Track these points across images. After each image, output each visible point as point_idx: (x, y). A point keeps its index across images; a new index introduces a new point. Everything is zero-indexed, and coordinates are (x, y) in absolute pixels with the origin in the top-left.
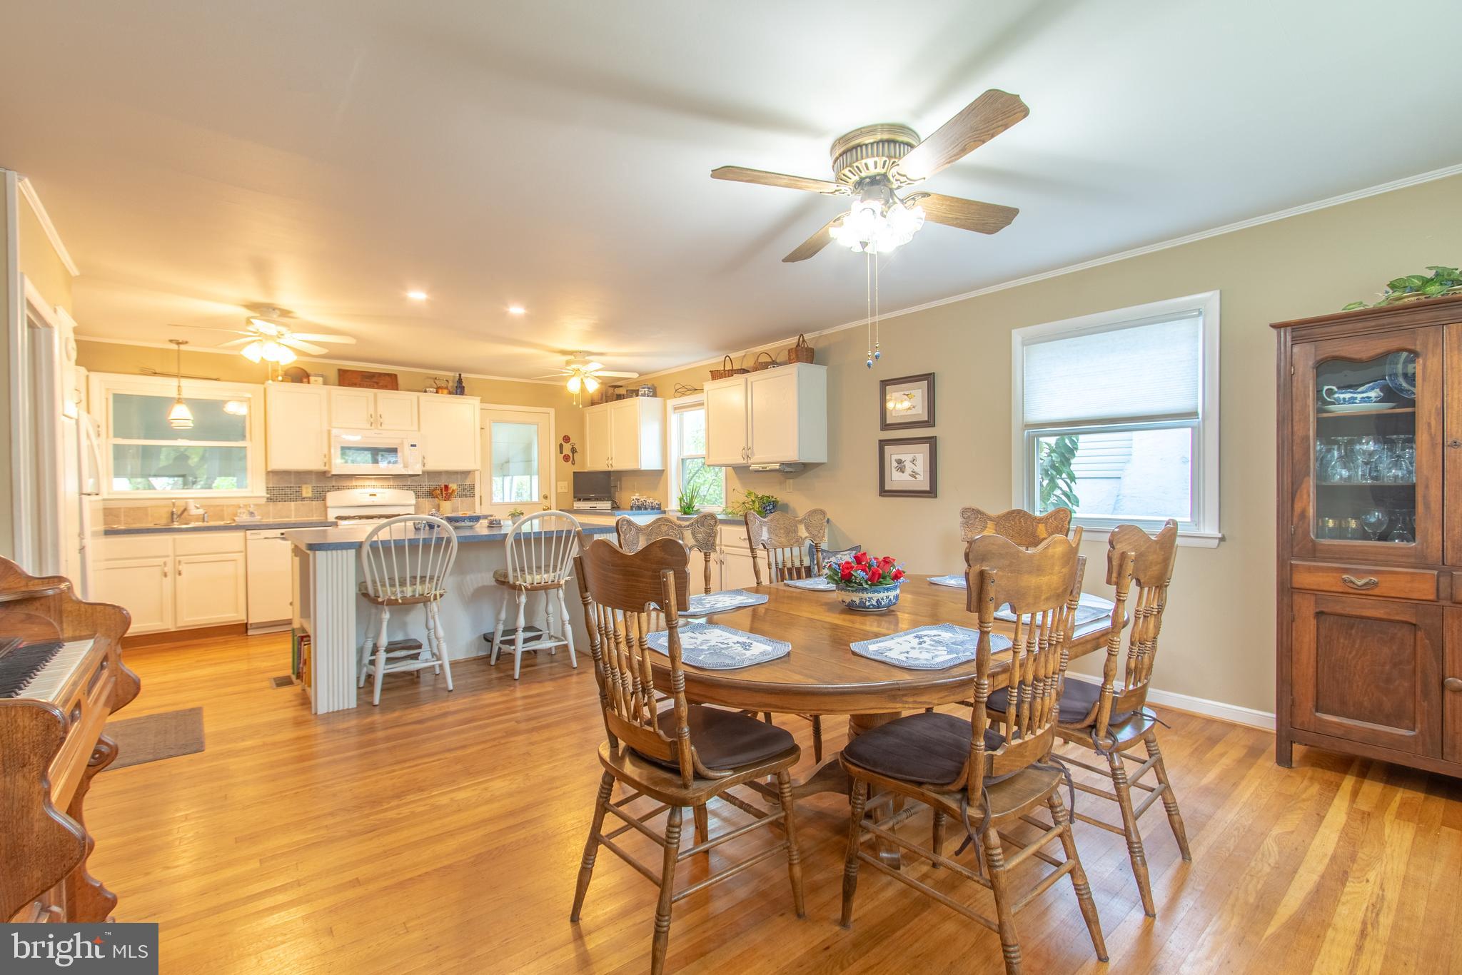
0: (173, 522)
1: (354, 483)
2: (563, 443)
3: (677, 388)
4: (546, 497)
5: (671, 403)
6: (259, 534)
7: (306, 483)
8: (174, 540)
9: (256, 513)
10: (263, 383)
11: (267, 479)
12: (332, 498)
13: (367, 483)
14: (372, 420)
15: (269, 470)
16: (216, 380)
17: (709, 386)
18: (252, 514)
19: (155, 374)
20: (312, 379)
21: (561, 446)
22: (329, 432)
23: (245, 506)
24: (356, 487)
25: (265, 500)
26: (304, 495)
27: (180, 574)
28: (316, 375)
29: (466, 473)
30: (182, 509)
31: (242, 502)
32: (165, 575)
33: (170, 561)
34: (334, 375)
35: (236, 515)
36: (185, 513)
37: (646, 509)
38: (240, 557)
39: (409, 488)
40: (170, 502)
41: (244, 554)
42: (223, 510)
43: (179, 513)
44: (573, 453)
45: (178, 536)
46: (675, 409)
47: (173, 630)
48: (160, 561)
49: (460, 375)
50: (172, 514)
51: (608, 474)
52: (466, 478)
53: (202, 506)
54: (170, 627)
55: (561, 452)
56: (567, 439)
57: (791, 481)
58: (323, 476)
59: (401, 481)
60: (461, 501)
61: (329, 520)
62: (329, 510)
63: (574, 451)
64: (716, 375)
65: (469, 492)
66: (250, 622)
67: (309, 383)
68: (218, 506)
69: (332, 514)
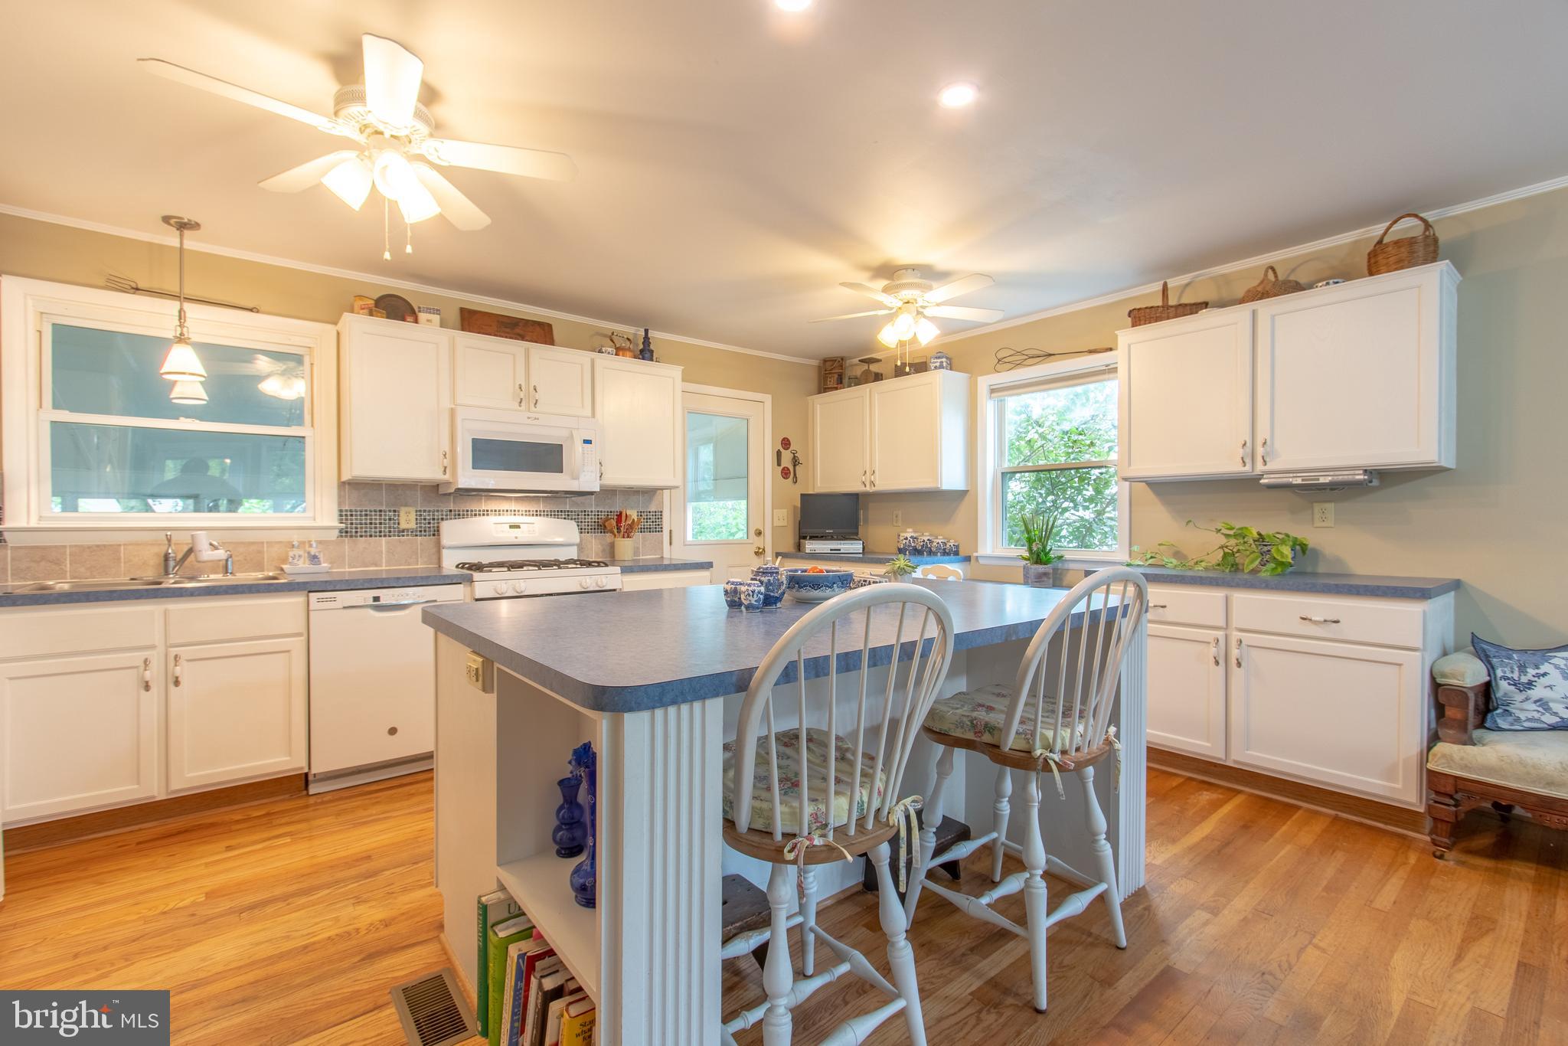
0: (167, 573)
1: (484, 506)
2: (782, 450)
3: (1000, 355)
4: (759, 533)
5: (984, 382)
6: (334, 600)
7: (406, 505)
8: (166, 613)
9: (321, 556)
10: (335, 323)
11: (340, 496)
12: (453, 531)
13: (504, 506)
14: (522, 395)
15: (344, 478)
16: (251, 310)
17: (1128, 338)
18: (314, 559)
19: (136, 290)
20: (422, 316)
21: (779, 454)
22: (452, 413)
23: (302, 544)
24: (486, 513)
25: (336, 533)
26: (403, 526)
27: (177, 683)
28: (429, 311)
29: (650, 493)
30: (186, 548)
31: (296, 538)
32: (147, 687)
33: (156, 658)
34: (454, 316)
35: (285, 561)
36: (192, 557)
37: (931, 553)
38: (297, 645)
39: (567, 515)
40: (162, 536)
41: (303, 638)
42: (260, 552)
43: (179, 556)
44: (795, 466)
45: (176, 607)
46: (993, 391)
47: (162, 797)
48: (137, 658)
49: (646, 331)
50: (166, 557)
51: (855, 497)
52: (651, 499)
53: (223, 544)
54: (156, 794)
55: (779, 464)
56: (786, 443)
57: (1331, 506)
58: (434, 491)
59: (559, 503)
60: (643, 538)
61: (445, 572)
62: (445, 552)
63: (795, 462)
64: (1141, 316)
65: (653, 523)
66: (314, 771)
67: (416, 321)
68: (253, 543)
69: (450, 562)
